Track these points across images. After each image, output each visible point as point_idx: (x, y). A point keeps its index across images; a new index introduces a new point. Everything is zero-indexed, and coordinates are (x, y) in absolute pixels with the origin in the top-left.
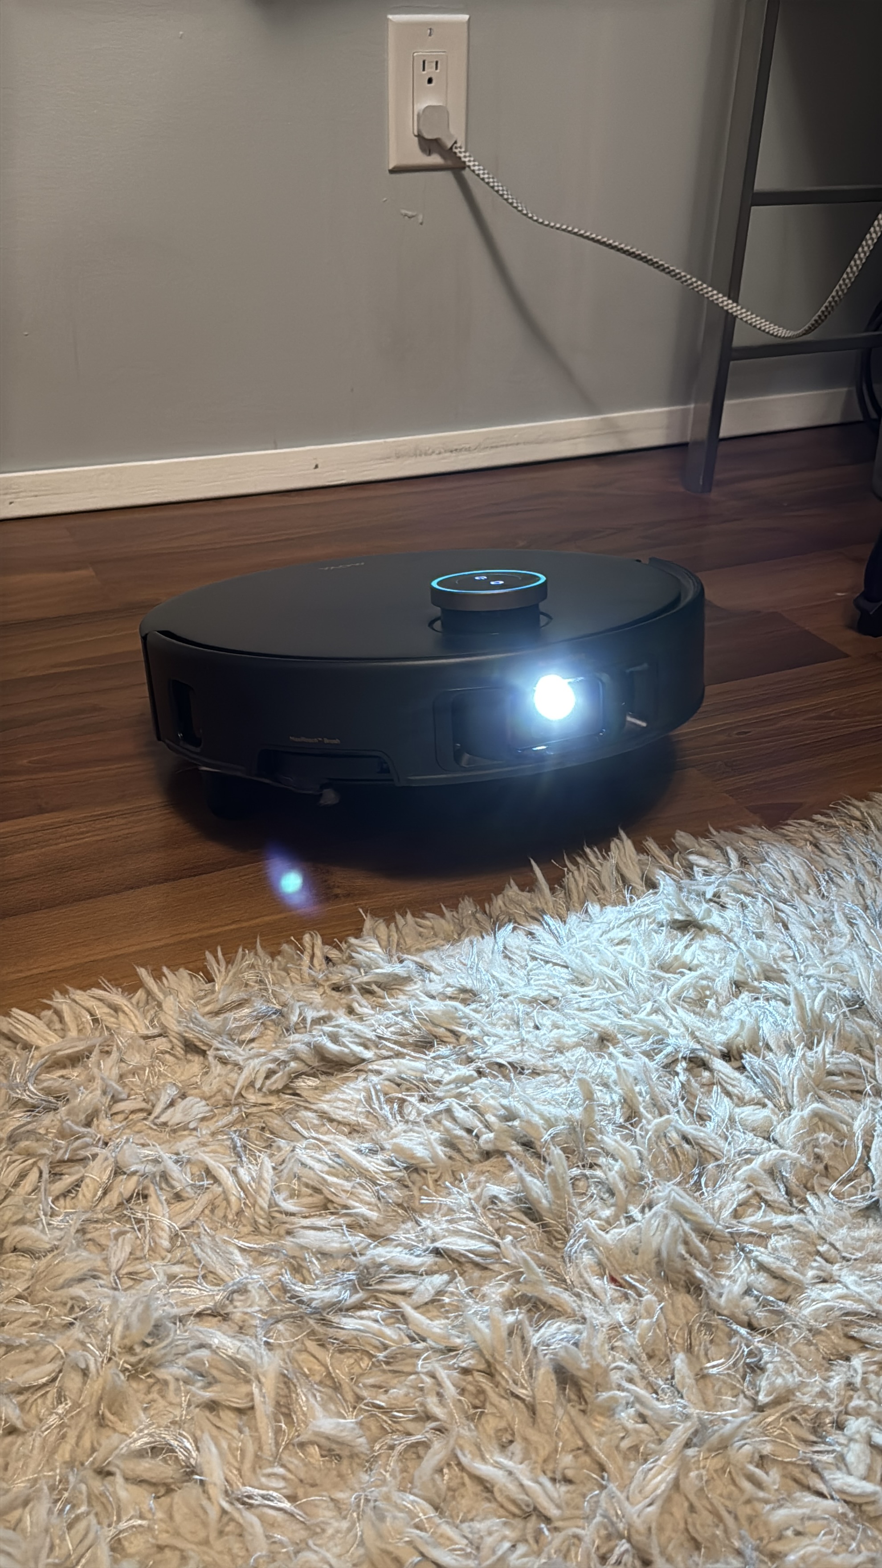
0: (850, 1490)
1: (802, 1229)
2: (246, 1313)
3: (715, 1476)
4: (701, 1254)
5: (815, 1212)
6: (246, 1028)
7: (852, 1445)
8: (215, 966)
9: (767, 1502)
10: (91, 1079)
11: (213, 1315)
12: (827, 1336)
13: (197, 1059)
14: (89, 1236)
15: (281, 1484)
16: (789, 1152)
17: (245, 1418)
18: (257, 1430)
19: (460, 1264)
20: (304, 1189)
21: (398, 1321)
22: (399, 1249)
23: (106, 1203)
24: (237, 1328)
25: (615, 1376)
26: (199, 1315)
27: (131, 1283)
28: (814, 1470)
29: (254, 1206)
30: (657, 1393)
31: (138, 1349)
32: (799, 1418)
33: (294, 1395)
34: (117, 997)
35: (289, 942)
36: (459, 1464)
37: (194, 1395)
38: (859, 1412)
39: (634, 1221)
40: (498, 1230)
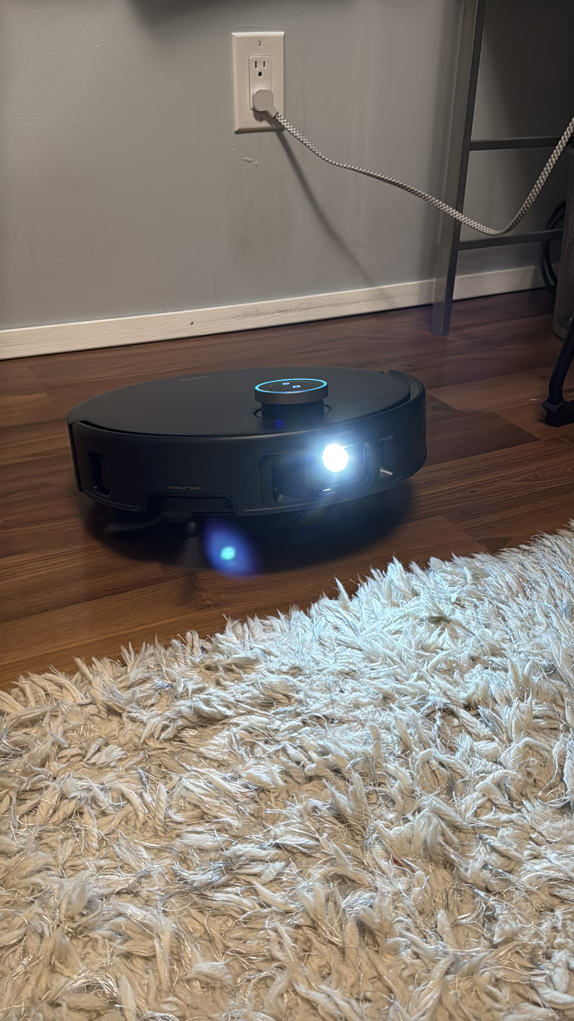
0: (556, 1000)
1: (520, 823)
2: (150, 891)
3: (466, 993)
4: (453, 842)
5: (528, 811)
6: (149, 697)
7: (557, 970)
8: (127, 655)
9: (501, 1010)
10: (45, 735)
11: (128, 893)
12: (537, 895)
13: (115, 719)
14: (43, 841)
15: (174, 1008)
16: (510, 771)
17: (150, 963)
18: (157, 971)
19: (293, 853)
20: (188, 806)
21: (253, 894)
22: (252, 845)
23: (55, 818)
24: (143, 902)
25: (398, 928)
26: (119, 893)
27: (72, 873)
28: (532, 988)
29: (154, 818)
30: (426, 938)
31: (77, 918)
32: (521, 951)
33: (183, 947)
34: (61, 678)
35: (177, 638)
36: (294, 991)
37: (115, 948)
38: (561, 947)
39: (409, 821)
40: (318, 830)
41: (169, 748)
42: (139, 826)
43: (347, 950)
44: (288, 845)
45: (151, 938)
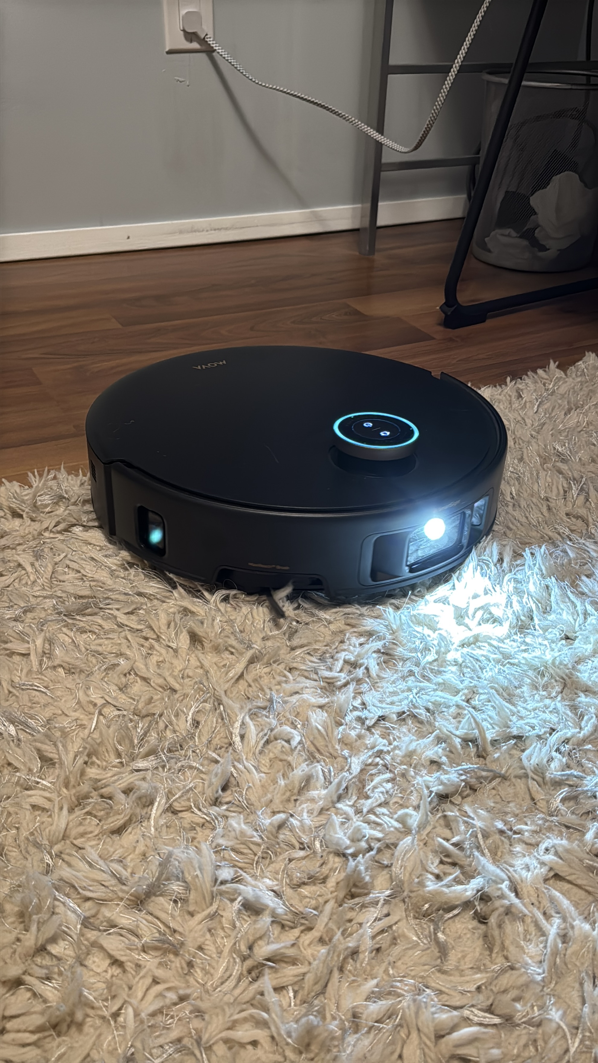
8: (33, 478)
13: (18, 519)
17: (25, 657)
18: (30, 661)
20: (70, 572)
41: (60, 537)
42: (29, 583)
43: (180, 651)
44: (147, 593)
45: (28, 643)
